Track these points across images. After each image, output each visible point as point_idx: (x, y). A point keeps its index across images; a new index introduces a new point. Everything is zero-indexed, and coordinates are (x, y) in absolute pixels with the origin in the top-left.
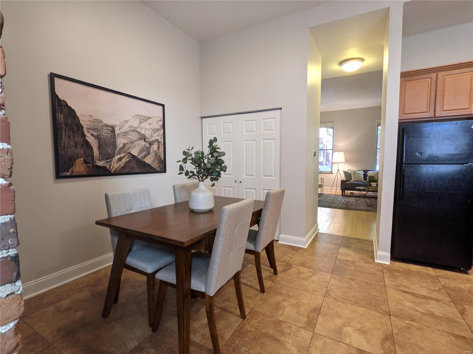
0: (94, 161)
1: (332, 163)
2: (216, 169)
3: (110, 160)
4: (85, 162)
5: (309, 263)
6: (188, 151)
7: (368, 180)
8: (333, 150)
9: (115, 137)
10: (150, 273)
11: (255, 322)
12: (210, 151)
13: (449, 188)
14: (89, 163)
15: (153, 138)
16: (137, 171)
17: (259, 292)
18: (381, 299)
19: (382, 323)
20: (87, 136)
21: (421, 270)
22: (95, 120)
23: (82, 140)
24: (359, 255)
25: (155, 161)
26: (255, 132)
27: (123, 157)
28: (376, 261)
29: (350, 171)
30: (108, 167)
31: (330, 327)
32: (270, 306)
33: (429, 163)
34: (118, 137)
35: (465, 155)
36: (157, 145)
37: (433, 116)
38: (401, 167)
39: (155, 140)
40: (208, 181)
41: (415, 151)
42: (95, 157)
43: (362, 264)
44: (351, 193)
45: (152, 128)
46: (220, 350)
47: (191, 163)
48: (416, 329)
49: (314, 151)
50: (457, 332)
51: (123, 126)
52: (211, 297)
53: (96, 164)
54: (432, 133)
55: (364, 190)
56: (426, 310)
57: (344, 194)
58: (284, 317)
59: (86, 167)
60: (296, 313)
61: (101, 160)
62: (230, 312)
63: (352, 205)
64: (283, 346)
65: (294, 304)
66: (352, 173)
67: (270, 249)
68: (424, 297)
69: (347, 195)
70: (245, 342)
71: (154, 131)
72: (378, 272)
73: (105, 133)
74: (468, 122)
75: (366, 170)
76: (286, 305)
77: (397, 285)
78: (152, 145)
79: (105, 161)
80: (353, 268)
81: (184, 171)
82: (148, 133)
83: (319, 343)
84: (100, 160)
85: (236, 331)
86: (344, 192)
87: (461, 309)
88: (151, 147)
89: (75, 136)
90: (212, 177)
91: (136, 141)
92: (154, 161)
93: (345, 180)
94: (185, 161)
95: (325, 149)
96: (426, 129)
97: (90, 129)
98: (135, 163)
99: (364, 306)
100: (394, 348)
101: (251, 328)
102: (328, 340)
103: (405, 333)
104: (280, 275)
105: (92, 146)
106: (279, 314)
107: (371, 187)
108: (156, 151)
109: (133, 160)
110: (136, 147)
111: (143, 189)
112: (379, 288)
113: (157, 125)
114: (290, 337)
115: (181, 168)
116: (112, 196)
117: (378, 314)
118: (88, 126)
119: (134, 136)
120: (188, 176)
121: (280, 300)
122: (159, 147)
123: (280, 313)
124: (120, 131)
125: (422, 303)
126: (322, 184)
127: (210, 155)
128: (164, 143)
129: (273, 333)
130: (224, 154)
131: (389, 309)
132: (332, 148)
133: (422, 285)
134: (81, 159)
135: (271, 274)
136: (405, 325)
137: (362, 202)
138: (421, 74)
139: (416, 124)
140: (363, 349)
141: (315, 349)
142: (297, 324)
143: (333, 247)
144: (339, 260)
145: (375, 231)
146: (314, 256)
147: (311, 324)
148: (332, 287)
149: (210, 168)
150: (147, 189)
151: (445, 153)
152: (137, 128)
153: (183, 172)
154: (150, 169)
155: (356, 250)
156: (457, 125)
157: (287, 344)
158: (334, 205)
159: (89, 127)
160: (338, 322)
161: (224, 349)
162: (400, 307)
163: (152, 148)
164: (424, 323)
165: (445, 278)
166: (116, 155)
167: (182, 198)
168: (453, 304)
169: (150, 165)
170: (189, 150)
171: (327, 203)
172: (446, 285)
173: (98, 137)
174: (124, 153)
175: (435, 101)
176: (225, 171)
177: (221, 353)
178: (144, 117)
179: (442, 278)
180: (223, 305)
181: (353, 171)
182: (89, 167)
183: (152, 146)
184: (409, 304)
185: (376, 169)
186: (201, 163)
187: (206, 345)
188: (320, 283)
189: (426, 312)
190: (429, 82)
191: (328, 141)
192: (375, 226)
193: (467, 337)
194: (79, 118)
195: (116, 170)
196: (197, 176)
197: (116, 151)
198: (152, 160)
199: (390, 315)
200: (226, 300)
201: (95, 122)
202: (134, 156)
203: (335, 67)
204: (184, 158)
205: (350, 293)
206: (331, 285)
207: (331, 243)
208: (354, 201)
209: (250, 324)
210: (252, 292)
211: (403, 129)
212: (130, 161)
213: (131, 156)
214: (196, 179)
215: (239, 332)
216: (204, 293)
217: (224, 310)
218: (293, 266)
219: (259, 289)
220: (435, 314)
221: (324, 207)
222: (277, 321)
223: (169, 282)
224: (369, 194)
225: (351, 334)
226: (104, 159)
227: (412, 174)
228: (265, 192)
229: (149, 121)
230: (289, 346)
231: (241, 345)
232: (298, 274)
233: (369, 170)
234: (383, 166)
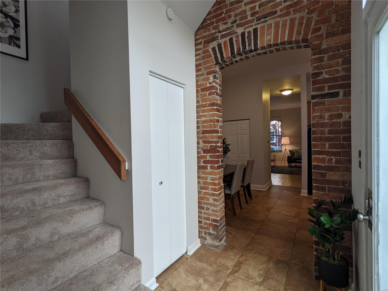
1: (281, 144)
5: (267, 196)
8: (282, 136)
17: (246, 203)
26: (235, 131)
28: (301, 195)
29: (293, 150)
43: (293, 196)
49: (267, 140)
52: (232, 196)
63: (294, 172)
66: (295, 151)
69: (293, 166)
86: (290, 165)
93: (290, 156)
95: (277, 135)
99: (291, 207)
100: (299, 215)
102: (275, 214)
104: (253, 200)
117: (296, 209)
130: (229, 144)
144: (282, 194)
146: (270, 193)
155: (291, 191)
203: (278, 92)
207: (278, 189)
209: (244, 213)
221: (276, 173)
232: (262, 199)
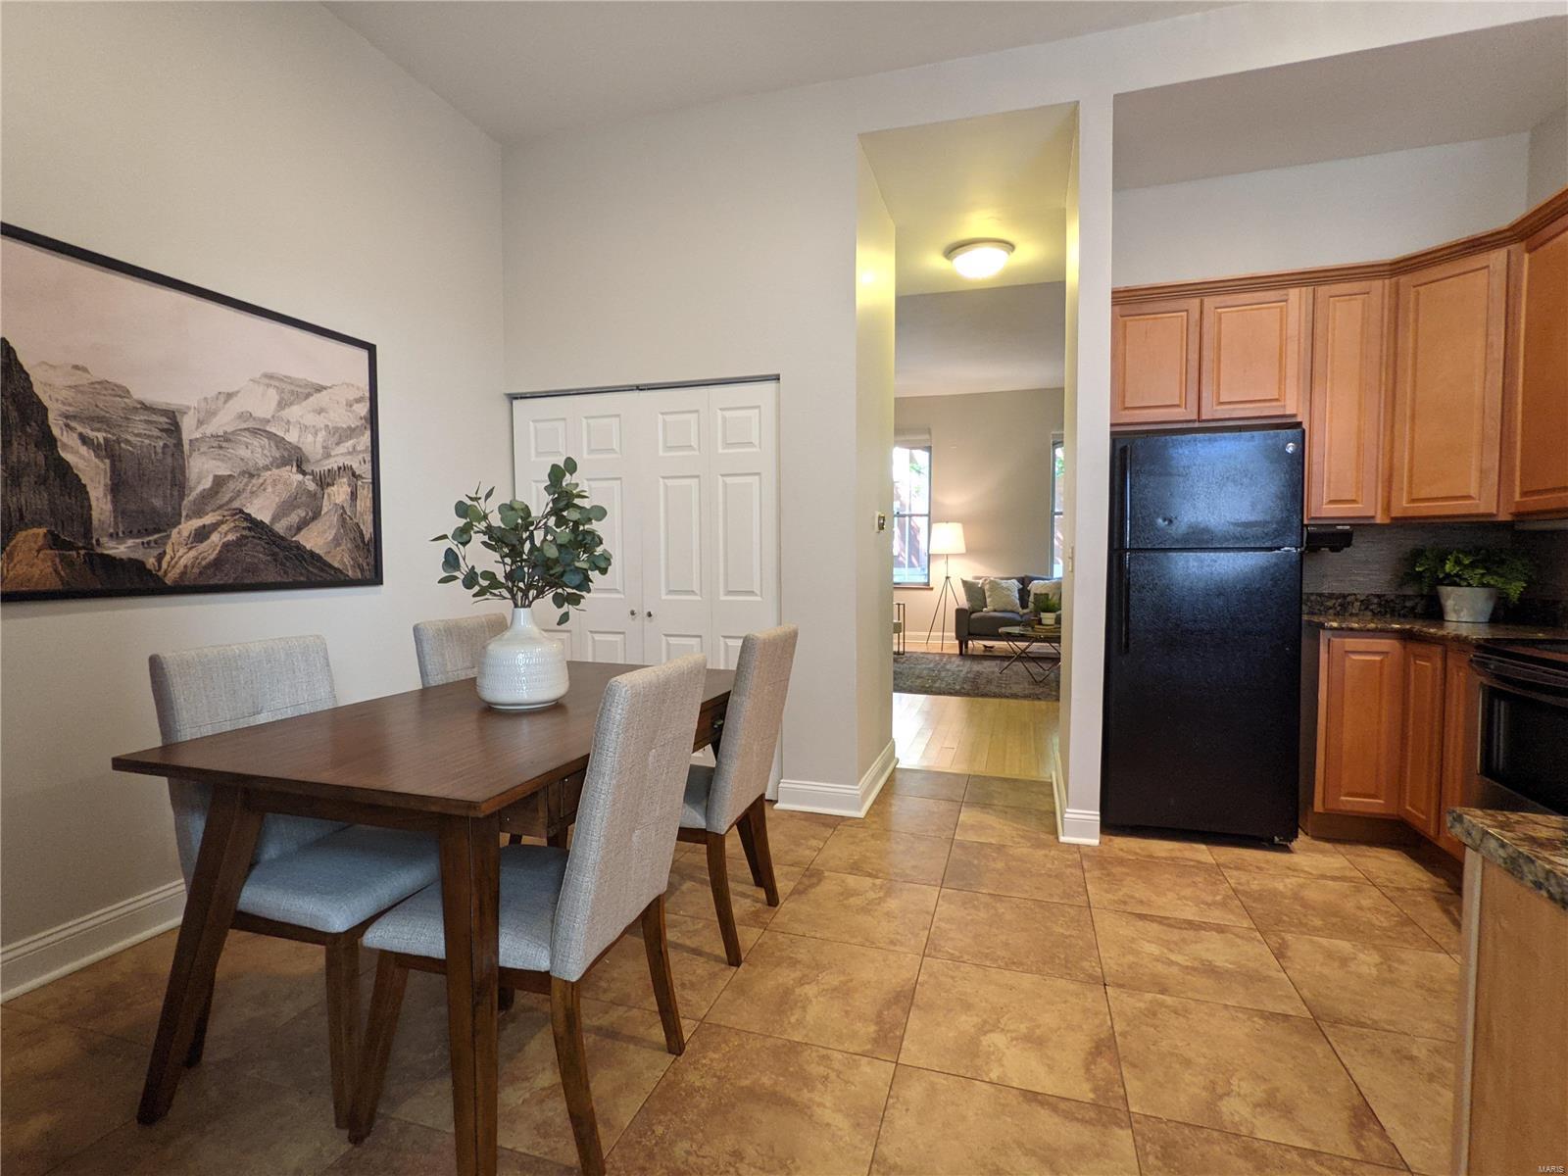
0: (92, 538)
1: (929, 556)
2: (577, 564)
3: (160, 538)
4: (55, 541)
5: (874, 860)
6: (475, 503)
7: (1031, 605)
8: (932, 518)
9: (183, 452)
10: (340, 934)
11: (715, 1059)
12: (551, 505)
13: (1241, 616)
14: (70, 546)
15: (332, 460)
16: (271, 579)
17: (723, 966)
18: (1081, 943)
19: (1085, 1011)
20: (65, 446)
21: (1178, 854)
22: (97, 386)
23: (41, 459)
24: (1015, 825)
25: (338, 545)
26: (694, 450)
27: (215, 526)
28: (1062, 839)
29: (981, 581)
30: (151, 562)
31: (943, 1041)
32: (759, 1003)
33: (1190, 546)
34: (192, 450)
35: (1274, 526)
36: (349, 485)
37: (1195, 417)
38: (1121, 559)
39: (339, 468)
40: (546, 603)
41: (1155, 512)
42: (95, 523)
43: (1023, 850)
44: (985, 646)
45: (327, 426)
46: (603, 1162)
47: (484, 543)
48: (1172, 1011)
49: (878, 514)
50: (1271, 1006)
51: (212, 414)
52: (573, 983)
53: (99, 550)
54: (1195, 465)
55: (1022, 637)
56: (1195, 959)
57: (967, 652)
58: (805, 1032)
59: (57, 560)
60: (843, 1014)
61: (121, 534)
62: (633, 1039)
63: (989, 682)
64: (806, 1118)
65: (835, 989)
66: (987, 587)
67: (753, 823)
68: (1191, 925)
69: (975, 653)
70: (687, 1125)
71: (337, 435)
72: (1069, 871)
73: (139, 436)
74: (1277, 436)
75: (1027, 577)
76: (811, 994)
77: (1119, 900)
78: (328, 485)
79: (139, 541)
80: (1000, 865)
81: (460, 570)
82: (315, 442)
83: (914, 1092)
84: (117, 534)
85: (655, 1094)
86: (967, 647)
87: (1277, 945)
88: (326, 491)
89: (10, 442)
90: (560, 591)
91: (267, 468)
92: (337, 542)
93: (967, 608)
94: (463, 535)
95: (907, 512)
96: (1180, 451)
97: (75, 417)
98: (262, 550)
99: (1034, 969)
100: (1119, 1071)
101: (703, 1080)
102: (940, 1080)
103: (1144, 1028)
104: (785, 906)
105: (83, 482)
106: (789, 1023)
107: (1041, 627)
108: (343, 507)
109: (253, 537)
110: (264, 490)
111: (300, 637)
112: (1072, 912)
113: (349, 414)
114: (826, 1086)
115: (451, 559)
116: (178, 666)
117: (1072, 987)
118: (68, 408)
119: (260, 450)
120: (477, 589)
121: (792, 982)
122: (354, 495)
123: (793, 1020)
124: (200, 430)
125: (1184, 940)
126: (901, 621)
127: (553, 519)
128: (373, 479)
129: (776, 1083)
130: (600, 513)
131: (1101, 968)
132: (927, 513)
133: (1183, 894)
134: (35, 530)
135: (759, 905)
136: (1142, 1005)
137: (1017, 673)
138: (1164, 299)
139: (1156, 438)
140: (1038, 1089)
141: (904, 1112)
142: (847, 1046)
143: (941, 807)
144: (962, 845)
145: (1058, 754)
146: (888, 840)
147: (887, 1039)
148: (943, 925)
149: (556, 561)
150: (318, 637)
151: (1228, 519)
152: (269, 421)
153: (456, 574)
154: (322, 570)
155: (1006, 813)
156: (1253, 443)
157: (818, 1111)
158: (937, 685)
159: (70, 409)
160: (967, 1022)
161: (617, 1158)
162: (1130, 958)
163: (329, 495)
164: (1190, 994)
165: (1237, 868)
166: (183, 519)
167: (450, 667)
168: (1258, 934)
169: (319, 558)
170: (476, 499)
171: (919, 681)
172: (1240, 888)
173: (109, 451)
174: (217, 513)
175: (1197, 374)
176: (603, 571)
177: (608, 1171)
178: (297, 386)
179: (1231, 868)
180: (604, 1021)
181: (991, 581)
182: (69, 563)
183: (330, 490)
184: (1153, 949)
185: (1052, 574)
186: (522, 542)
187: (553, 1155)
188: (909, 915)
189: (1196, 964)
190: (1182, 320)
191: (913, 492)
192: (1056, 740)
193: (1293, 1014)
194: (27, 374)
195: (183, 573)
196: (507, 588)
197: (185, 502)
198: (331, 537)
199: (1105, 985)
200: (614, 1004)
201: (99, 394)
202: (255, 525)
203: (935, 262)
204: (461, 525)
205: (996, 935)
206: (940, 920)
207: (932, 797)
208: (993, 672)
209: (700, 1066)
210: (701, 968)
211: (1124, 450)
212: (239, 543)
213: (245, 524)
214: (505, 598)
215: (667, 1097)
216: (548, 972)
217: (611, 1034)
218: (826, 874)
219: (724, 955)
220: (1215, 966)
221: (911, 691)
222: (784, 1046)
223: (416, 953)
224: (1036, 647)
225: (1004, 1054)
226: (135, 531)
227: (1150, 578)
228: (729, 644)
229: (315, 400)
230: (827, 1115)
231: (673, 1137)
232: (841, 898)
233: (1036, 576)
234: (1072, 558)
